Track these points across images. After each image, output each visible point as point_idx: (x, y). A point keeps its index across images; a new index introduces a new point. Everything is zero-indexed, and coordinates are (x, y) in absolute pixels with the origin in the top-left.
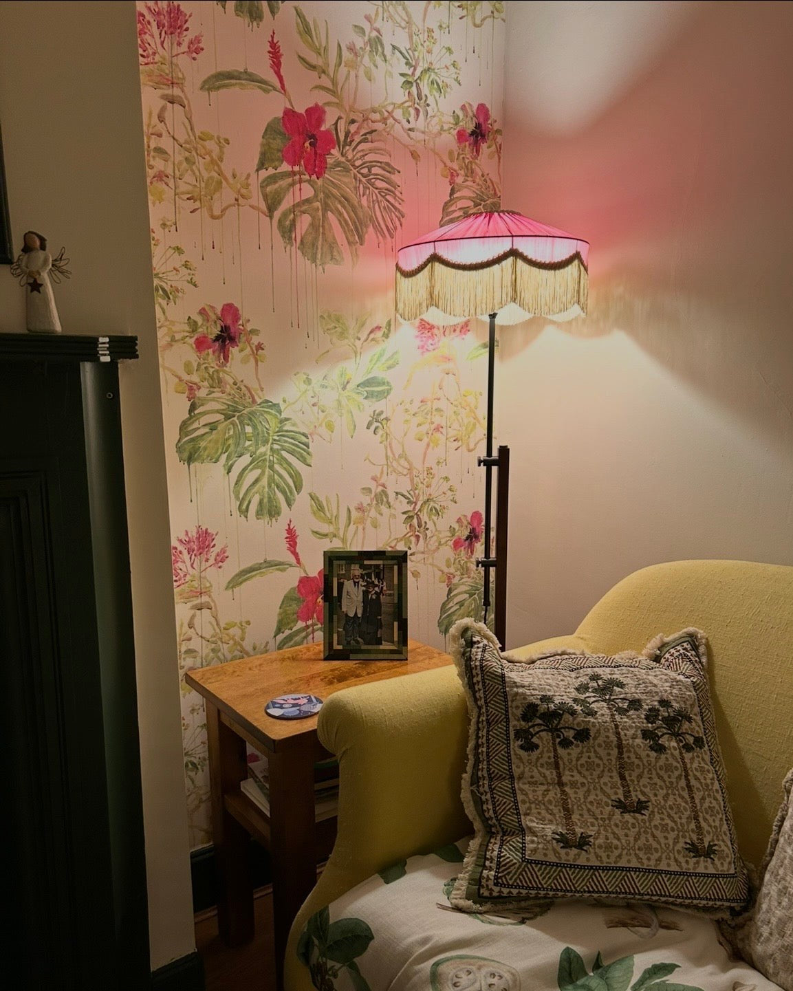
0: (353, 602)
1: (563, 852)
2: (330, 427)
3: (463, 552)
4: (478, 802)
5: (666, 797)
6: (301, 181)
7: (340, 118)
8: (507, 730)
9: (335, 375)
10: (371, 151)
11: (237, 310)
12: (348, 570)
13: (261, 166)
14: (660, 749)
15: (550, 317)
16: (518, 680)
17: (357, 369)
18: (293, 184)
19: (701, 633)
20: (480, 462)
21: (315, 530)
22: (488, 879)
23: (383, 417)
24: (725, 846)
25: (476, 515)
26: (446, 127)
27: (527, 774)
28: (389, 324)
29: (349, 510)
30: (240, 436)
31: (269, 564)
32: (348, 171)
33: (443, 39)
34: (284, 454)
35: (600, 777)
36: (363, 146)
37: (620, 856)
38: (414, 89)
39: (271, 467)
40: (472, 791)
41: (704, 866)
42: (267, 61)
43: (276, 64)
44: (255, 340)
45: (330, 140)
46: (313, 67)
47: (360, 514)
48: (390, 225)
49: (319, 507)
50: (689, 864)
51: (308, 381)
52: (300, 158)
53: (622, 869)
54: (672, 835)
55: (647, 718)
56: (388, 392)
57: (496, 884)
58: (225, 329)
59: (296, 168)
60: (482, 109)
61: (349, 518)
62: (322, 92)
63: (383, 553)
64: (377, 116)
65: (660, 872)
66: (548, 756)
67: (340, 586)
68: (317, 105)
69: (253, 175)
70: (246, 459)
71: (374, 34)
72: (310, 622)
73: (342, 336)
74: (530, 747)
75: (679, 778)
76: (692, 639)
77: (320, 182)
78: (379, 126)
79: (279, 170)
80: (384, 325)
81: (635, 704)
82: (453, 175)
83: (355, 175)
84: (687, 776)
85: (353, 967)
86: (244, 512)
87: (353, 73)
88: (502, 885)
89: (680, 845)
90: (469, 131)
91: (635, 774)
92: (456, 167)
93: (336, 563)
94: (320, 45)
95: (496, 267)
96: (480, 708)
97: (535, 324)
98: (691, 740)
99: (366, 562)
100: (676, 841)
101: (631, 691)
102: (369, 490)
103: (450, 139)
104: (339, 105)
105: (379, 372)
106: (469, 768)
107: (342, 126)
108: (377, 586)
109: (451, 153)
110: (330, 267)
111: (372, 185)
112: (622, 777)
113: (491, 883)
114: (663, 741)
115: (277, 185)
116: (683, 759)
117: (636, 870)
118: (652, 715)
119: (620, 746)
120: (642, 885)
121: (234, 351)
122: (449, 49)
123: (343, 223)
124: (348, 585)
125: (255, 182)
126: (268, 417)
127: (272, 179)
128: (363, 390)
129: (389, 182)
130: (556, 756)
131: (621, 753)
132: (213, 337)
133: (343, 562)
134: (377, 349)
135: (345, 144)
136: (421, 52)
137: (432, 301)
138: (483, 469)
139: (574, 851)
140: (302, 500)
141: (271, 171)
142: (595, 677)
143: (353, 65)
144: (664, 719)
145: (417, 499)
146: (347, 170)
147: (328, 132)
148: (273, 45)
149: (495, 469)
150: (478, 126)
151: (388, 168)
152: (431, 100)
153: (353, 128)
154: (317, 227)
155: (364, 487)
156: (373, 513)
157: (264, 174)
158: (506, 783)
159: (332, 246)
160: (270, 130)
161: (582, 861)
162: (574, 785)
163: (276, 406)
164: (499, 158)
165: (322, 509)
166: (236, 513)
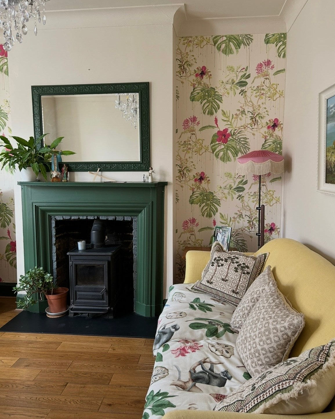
0: (219, 238)
2: (226, 198)
3: (268, 233)
6: (221, 145)
7: (232, 130)
9: (228, 186)
10: (241, 135)
11: (204, 173)
12: (219, 231)
13: (212, 143)
17: (234, 185)
18: (219, 146)
23: (242, 196)
25: (273, 224)
30: (203, 199)
32: (234, 141)
33: (263, 106)
36: (238, 135)
38: (254, 119)
39: (210, 206)
42: (214, 122)
43: (216, 123)
44: (208, 179)
45: (229, 135)
46: (226, 121)
47: (234, 219)
51: (221, 187)
52: (221, 140)
55: (238, 265)
56: (244, 190)
58: (201, 177)
59: (220, 142)
60: (276, 119)
62: (228, 125)
64: (243, 127)
65: (224, 293)
67: (217, 234)
68: (226, 128)
69: (210, 145)
70: (204, 204)
71: (243, 110)
73: (230, 177)
77: (226, 144)
78: (243, 130)
79: (216, 143)
81: (237, 262)
83: (236, 141)
86: (203, 215)
87: (236, 120)
90: (271, 125)
91: (230, 275)
94: (228, 115)
101: (239, 260)
102: (237, 214)
103: (265, 129)
104: (232, 127)
105: (241, 186)
110: (228, 162)
111: (241, 143)
112: (227, 275)
115: (215, 147)
117: (219, 291)
120: (220, 294)
123: (232, 152)
124: (219, 234)
125: (210, 147)
126: (210, 195)
128: (236, 189)
129: (245, 141)
130: (216, 268)
131: (228, 270)
132: (198, 179)
135: (233, 135)
136: (256, 111)
139: (209, 284)
140: (218, 214)
141: (214, 144)
143: (236, 118)
147: (229, 133)
148: (216, 119)
150: (275, 124)
151: (246, 138)
152: (259, 121)
153: (236, 131)
154: (225, 154)
155: (235, 212)
156: (238, 219)
157: (212, 145)
159: (229, 158)
160: (214, 136)
163: (212, 193)
164: (282, 130)
165: (223, 217)
166: (201, 215)
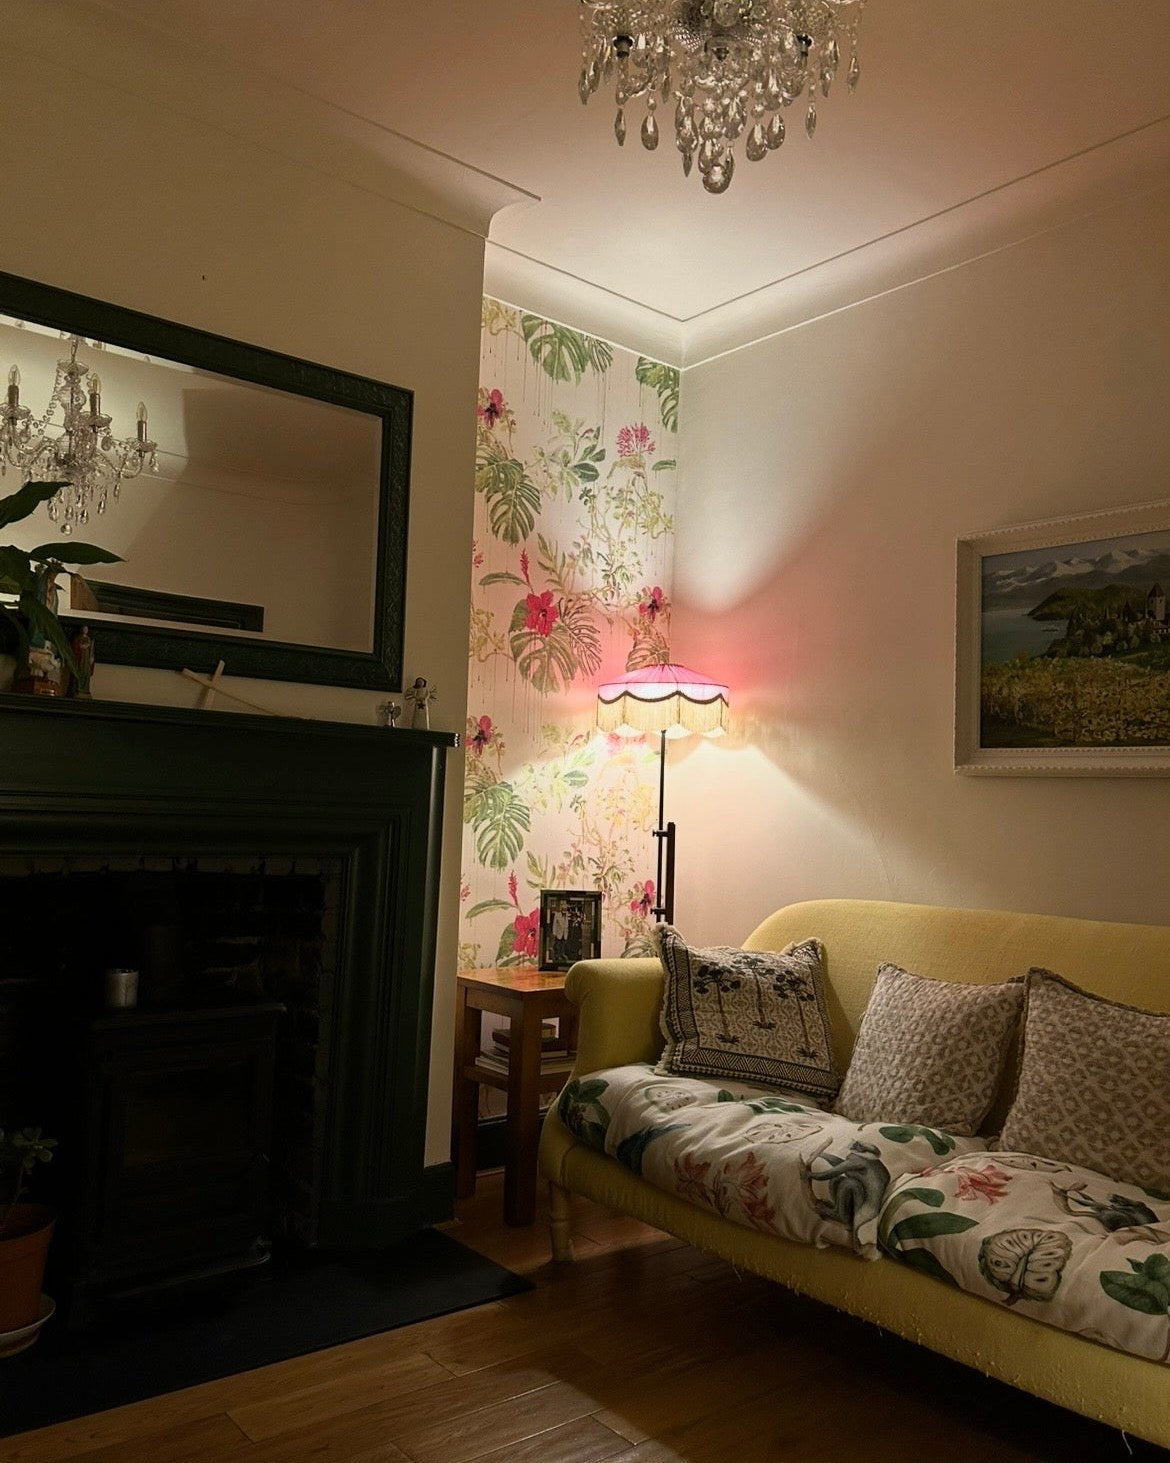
0: (561, 928)
1: (722, 1044)
2: (544, 804)
3: (638, 914)
4: (670, 1025)
5: (787, 1023)
6: (535, 638)
7: (562, 599)
8: (689, 982)
9: (550, 767)
10: (582, 619)
11: (490, 720)
12: (558, 905)
13: (512, 629)
14: (785, 996)
15: (705, 734)
16: (696, 953)
17: (567, 763)
18: (530, 641)
19: (819, 940)
20: (654, 833)
21: (530, 880)
22: (677, 1060)
23: (581, 800)
24: (824, 1054)
25: (649, 883)
26: (632, 603)
27: (701, 1006)
28: (588, 734)
29: (554, 868)
30: (485, 806)
31: (496, 903)
33: (631, 547)
34: (513, 821)
35: (746, 1010)
36: (576, 616)
37: (757, 1050)
38: (611, 580)
39: (503, 830)
40: (667, 1021)
41: (808, 1062)
42: (520, 565)
43: (525, 569)
44: (500, 740)
45: (556, 613)
46: (547, 568)
47: (561, 872)
48: (592, 667)
49: (533, 864)
50: (801, 1060)
51: (532, 771)
52: (536, 623)
53: (758, 1057)
54: (789, 1043)
55: (777, 979)
56: (586, 782)
57: (682, 1063)
58: (482, 732)
59: (533, 630)
60: (657, 590)
61: (554, 874)
62: (552, 584)
63: (584, 892)
64: (586, 597)
65: (782, 1062)
66: (714, 997)
67: (552, 916)
68: (548, 591)
69: (507, 634)
70: (487, 822)
71: (586, 546)
72: (521, 953)
73: (556, 740)
74: (703, 991)
75: (796, 1013)
76: (813, 944)
77: (547, 639)
78: (587, 603)
79: (523, 631)
80: (585, 734)
81: (770, 971)
82: (636, 633)
83: (570, 634)
84: (801, 1014)
85: (597, 1102)
86: (483, 861)
87: (572, 571)
88: (686, 1063)
89: (795, 1048)
90: (648, 605)
91: (769, 1010)
92: (638, 629)
93: (550, 899)
94: (553, 556)
95: (667, 701)
96: (671, 973)
97: (694, 739)
98: (805, 995)
99: (572, 899)
100: (792, 1046)
101: (768, 964)
102: (569, 854)
103: (634, 611)
104: (562, 591)
105: (580, 768)
106: (665, 1008)
107: (563, 603)
108: (578, 917)
109: (635, 619)
110: (551, 694)
111: (581, 640)
112: (760, 1011)
113: (678, 1063)
114: (788, 992)
115: (520, 641)
116: (799, 1004)
117: (766, 1059)
118: (780, 978)
119: (759, 992)
120: (769, 1068)
121: (486, 747)
122: (635, 553)
123: (561, 665)
124: (558, 915)
125: (507, 642)
126: (504, 794)
127: (517, 637)
128: (569, 779)
129: (592, 638)
130: (719, 996)
131: (760, 996)
132: (473, 737)
133: (555, 898)
134: (581, 751)
135: (565, 614)
136: (616, 556)
137: (624, 720)
138: (656, 838)
139: (729, 1044)
140: (522, 855)
141: (517, 632)
142: (746, 957)
143: (572, 566)
144: (788, 981)
145: (605, 864)
146: (565, 631)
147: (554, 607)
148: (524, 556)
149: (665, 839)
150: (654, 601)
151: (592, 629)
152: (622, 586)
153: (570, 604)
154: (545, 668)
155: (566, 851)
156: (571, 872)
157: (513, 634)
158: (688, 1013)
159: (553, 680)
160: (519, 607)
161: (733, 1050)
162: (730, 1012)
163: (509, 786)
164: (669, 622)
165: (535, 865)
166: (478, 861)
